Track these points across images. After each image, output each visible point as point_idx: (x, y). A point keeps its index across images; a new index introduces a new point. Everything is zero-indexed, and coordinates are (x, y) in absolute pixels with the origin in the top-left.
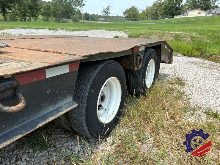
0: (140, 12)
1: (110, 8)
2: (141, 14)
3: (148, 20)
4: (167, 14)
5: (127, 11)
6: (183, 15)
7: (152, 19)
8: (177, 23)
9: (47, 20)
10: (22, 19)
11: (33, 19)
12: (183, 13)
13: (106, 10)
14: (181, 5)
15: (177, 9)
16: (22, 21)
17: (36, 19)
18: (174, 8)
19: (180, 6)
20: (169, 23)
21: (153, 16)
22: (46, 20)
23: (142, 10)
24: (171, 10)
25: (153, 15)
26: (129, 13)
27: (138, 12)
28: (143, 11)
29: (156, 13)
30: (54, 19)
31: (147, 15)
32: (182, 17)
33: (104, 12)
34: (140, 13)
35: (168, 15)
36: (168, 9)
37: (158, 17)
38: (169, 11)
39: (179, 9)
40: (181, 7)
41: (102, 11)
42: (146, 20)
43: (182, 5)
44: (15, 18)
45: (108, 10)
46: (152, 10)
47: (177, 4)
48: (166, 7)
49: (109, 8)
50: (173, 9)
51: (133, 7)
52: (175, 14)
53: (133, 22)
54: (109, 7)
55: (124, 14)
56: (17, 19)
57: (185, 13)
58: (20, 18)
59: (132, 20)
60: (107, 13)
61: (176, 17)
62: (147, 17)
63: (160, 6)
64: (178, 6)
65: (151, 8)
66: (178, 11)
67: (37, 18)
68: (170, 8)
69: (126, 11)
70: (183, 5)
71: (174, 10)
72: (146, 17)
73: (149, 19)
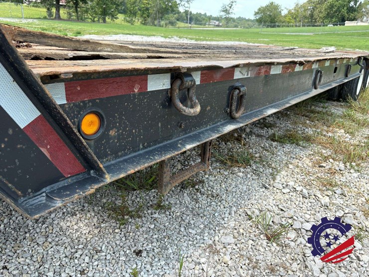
0: (284, 12)
1: (234, 4)
2: (285, 16)
3: (296, 26)
4: (332, 18)
5: (261, 11)
6: (362, 21)
7: (304, 26)
8: (352, 35)
9: (131, 22)
10: (94, 19)
11: (109, 19)
12: (362, 17)
13: (227, 7)
14: (358, 4)
15: (351, 10)
16: (94, 21)
17: (115, 19)
18: (345, 8)
19: (356, 5)
20: (338, 35)
21: (306, 21)
22: (128, 22)
23: (287, 9)
24: (340, 12)
25: (305, 17)
26: (264, 14)
27: (280, 12)
28: (289, 12)
29: (312, 14)
30: (140, 21)
31: (295, 19)
32: (360, 24)
33: (223, 11)
34: (283, 15)
35: (334, 20)
36: (334, 10)
37: (315, 22)
38: (336, 12)
39: (355, 11)
40: (358, 7)
41: (221, 9)
42: (293, 26)
43: (361, 2)
44: (84, 16)
45: (230, 7)
46: (305, 10)
47: (351, 1)
48: (330, 5)
49: (232, 5)
50: (344, 11)
51: (272, 4)
52: (346, 19)
53: (270, 29)
54: (232, 2)
55: (255, 14)
56: (87, 18)
57: (365, 18)
58: (90, 17)
59: (268, 27)
60: (229, 13)
61: (347, 23)
62: (295, 22)
63: (319, 4)
64: (353, 4)
65: (303, 6)
66: (352, 13)
67: (117, 18)
68: (338, 8)
69: (259, 9)
70: (363, 2)
71: (346, 12)
72: (293, 21)
73: (298, 24)
